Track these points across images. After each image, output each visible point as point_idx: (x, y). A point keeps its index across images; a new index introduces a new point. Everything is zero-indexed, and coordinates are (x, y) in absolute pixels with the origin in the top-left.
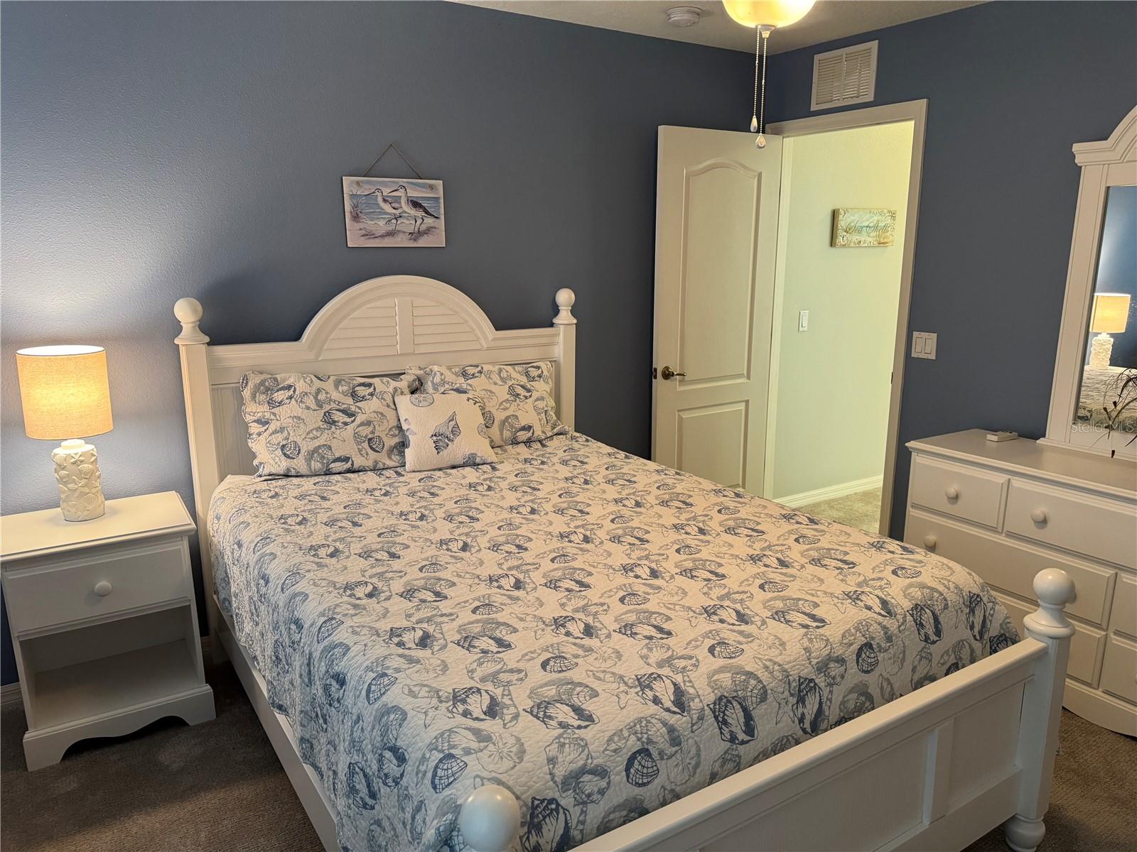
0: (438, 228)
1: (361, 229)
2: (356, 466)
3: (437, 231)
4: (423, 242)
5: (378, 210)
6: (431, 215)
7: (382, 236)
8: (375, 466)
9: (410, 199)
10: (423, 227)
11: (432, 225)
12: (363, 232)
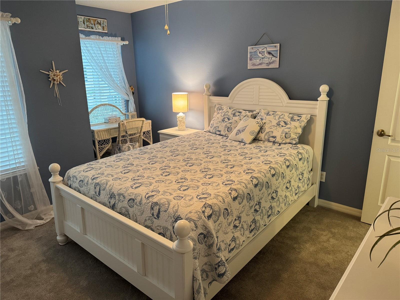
0: (277, 61)
1: (252, 63)
2: (221, 134)
3: (276, 62)
4: (270, 67)
5: (257, 56)
6: (274, 56)
7: (258, 65)
8: (225, 135)
9: (268, 51)
10: (271, 61)
11: (274, 60)
12: (253, 64)
